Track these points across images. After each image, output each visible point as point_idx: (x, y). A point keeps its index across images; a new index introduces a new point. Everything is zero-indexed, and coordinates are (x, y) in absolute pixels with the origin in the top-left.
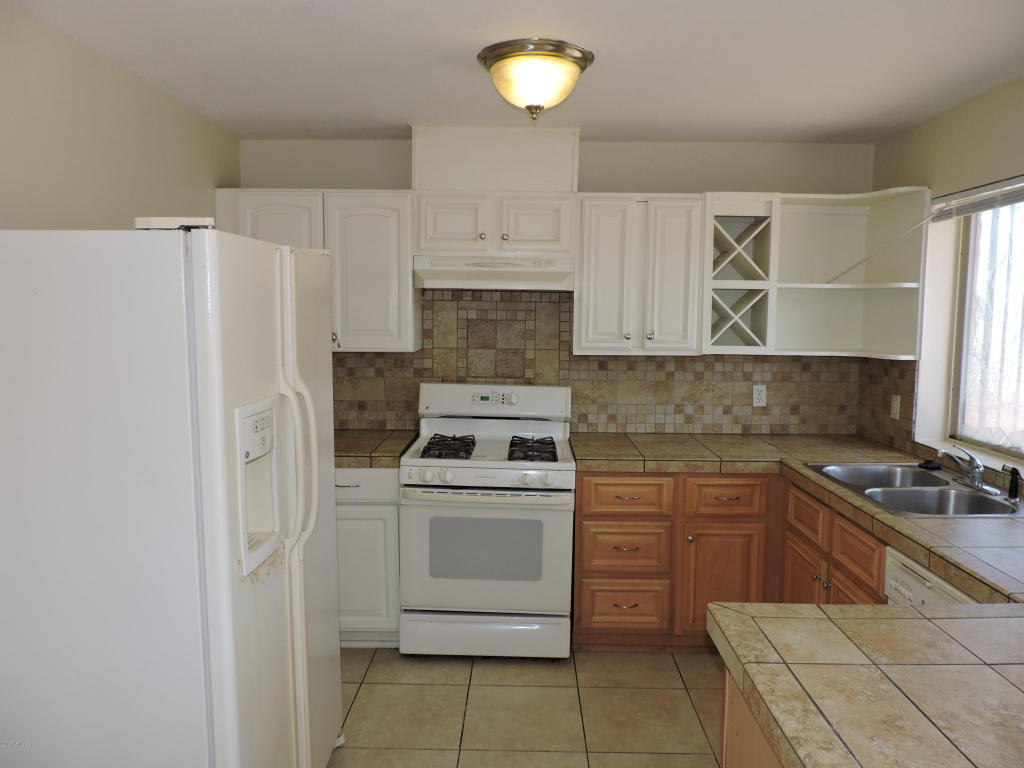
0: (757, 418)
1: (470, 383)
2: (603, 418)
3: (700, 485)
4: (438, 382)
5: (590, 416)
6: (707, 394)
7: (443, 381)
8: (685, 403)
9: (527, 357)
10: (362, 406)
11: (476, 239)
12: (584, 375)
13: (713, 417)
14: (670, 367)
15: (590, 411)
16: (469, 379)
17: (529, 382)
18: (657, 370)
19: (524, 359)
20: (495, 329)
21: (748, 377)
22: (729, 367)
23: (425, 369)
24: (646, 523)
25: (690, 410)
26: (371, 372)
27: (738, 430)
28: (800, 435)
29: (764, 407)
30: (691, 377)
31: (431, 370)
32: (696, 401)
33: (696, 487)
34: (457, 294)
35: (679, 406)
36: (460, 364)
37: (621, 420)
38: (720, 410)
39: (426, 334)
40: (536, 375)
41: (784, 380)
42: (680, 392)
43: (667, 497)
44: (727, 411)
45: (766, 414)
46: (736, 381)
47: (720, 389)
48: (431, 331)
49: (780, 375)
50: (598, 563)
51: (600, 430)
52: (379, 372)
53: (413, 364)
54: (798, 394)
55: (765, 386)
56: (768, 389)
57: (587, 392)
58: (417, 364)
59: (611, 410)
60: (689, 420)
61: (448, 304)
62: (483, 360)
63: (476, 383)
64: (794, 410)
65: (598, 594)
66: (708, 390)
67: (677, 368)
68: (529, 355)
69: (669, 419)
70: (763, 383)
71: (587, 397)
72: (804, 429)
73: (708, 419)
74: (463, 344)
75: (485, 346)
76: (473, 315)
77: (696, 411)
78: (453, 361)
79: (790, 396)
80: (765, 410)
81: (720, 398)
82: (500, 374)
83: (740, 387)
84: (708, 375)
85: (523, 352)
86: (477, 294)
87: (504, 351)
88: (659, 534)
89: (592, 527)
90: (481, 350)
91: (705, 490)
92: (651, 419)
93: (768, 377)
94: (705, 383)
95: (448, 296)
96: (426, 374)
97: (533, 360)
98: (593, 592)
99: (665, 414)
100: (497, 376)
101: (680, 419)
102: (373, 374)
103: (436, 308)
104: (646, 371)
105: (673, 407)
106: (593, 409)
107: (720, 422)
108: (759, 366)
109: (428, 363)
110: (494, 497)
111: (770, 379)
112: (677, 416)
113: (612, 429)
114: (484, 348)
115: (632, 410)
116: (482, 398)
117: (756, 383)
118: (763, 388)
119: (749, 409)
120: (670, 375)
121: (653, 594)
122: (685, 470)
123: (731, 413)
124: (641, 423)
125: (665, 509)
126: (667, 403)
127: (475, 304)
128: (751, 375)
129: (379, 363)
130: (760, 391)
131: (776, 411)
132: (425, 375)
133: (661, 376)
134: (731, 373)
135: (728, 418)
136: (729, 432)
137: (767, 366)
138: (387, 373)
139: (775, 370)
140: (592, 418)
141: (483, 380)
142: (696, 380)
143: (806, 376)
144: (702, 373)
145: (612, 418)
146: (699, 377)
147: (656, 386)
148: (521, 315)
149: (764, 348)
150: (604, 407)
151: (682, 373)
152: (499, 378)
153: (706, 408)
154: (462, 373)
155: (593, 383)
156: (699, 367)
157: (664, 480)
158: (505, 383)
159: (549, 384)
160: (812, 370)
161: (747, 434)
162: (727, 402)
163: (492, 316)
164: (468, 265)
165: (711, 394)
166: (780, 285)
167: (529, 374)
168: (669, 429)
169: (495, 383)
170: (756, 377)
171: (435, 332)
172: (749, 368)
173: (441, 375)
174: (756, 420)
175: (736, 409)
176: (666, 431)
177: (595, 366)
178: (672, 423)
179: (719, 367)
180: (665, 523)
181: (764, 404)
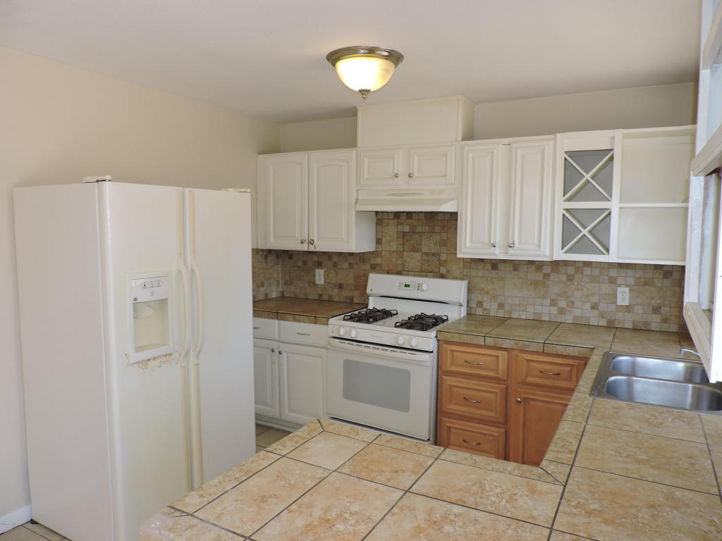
0: (620, 314)
1: (405, 275)
2: (495, 305)
3: (528, 360)
4: (385, 274)
5: (484, 303)
6: (576, 292)
7: (388, 272)
8: (559, 298)
9: (441, 259)
10: (341, 287)
11: (393, 178)
12: (481, 273)
13: (582, 311)
14: (547, 270)
15: (485, 299)
16: (404, 272)
17: (443, 277)
18: (536, 271)
19: (439, 260)
20: (421, 239)
21: (613, 281)
22: (596, 272)
23: (377, 265)
24: (487, 384)
25: (562, 304)
26: (346, 265)
27: (603, 323)
28: (661, 332)
29: (627, 306)
30: (564, 278)
31: (380, 265)
32: (568, 297)
33: (525, 362)
34: (397, 215)
35: (553, 300)
36: (399, 262)
37: (507, 307)
38: (588, 306)
39: (379, 241)
40: (448, 271)
41: (646, 284)
42: (554, 290)
43: (502, 365)
44: (594, 307)
45: (629, 312)
46: (603, 283)
47: (588, 289)
48: (381, 239)
49: (642, 280)
50: (453, 408)
51: (492, 314)
52: (351, 265)
53: (370, 260)
54: (660, 298)
55: (628, 289)
56: (630, 291)
57: (482, 286)
58: (372, 261)
59: (500, 300)
60: (562, 311)
61: (391, 222)
62: (413, 259)
63: (408, 275)
64: (656, 310)
65: (453, 430)
66: (578, 290)
67: (552, 271)
68: (443, 257)
69: (545, 310)
70: (627, 286)
71: (482, 289)
72: (665, 327)
73: (577, 312)
74: (400, 249)
75: (414, 250)
76: (407, 229)
77: (567, 305)
78: (394, 260)
79: (652, 298)
80: (628, 308)
81: (588, 296)
82: (423, 269)
83: (606, 288)
84: (578, 277)
85: (439, 255)
86: (409, 215)
87: (427, 254)
88: (496, 393)
89: (448, 381)
90: (412, 253)
91: (533, 364)
92: (531, 309)
93: (631, 281)
94: (575, 284)
95: (392, 216)
96: (378, 268)
97: (446, 261)
98: (449, 428)
99: (542, 305)
100: (422, 272)
101: (554, 310)
102: (347, 267)
103: (384, 224)
104: (527, 272)
105: (549, 300)
106: (486, 298)
107: (588, 315)
108: (623, 272)
109: (379, 261)
110: (380, 351)
111: (633, 283)
112: (552, 308)
113: (501, 314)
114: (413, 251)
115: (517, 301)
116: (406, 286)
117: (620, 286)
118: (627, 290)
119: (614, 307)
120: (547, 276)
121: (491, 438)
122: (515, 347)
123: (598, 309)
124: (523, 311)
125: (500, 376)
126: (544, 298)
127: (409, 221)
128: (616, 279)
129: (351, 260)
130: (623, 293)
131: (639, 310)
132: (376, 268)
133: (539, 276)
134: (598, 276)
135: (594, 313)
136: (596, 324)
137: (630, 272)
138: (355, 266)
139: (638, 276)
140: (485, 305)
141: (413, 273)
142: (568, 280)
143: (667, 282)
144: (573, 276)
145: (501, 306)
146: (570, 278)
147: (536, 284)
148: (437, 229)
149: (607, 256)
150: (494, 297)
151: (556, 274)
152: (424, 272)
153: (576, 303)
154: (400, 269)
155: (487, 279)
156: (571, 270)
157: (500, 353)
158: (426, 276)
159: (456, 278)
160: (674, 277)
161: (611, 327)
162: (595, 300)
163: (419, 229)
164: (389, 195)
165: (580, 293)
166: (622, 205)
167: (443, 270)
168: (546, 318)
169: (420, 276)
170: (620, 281)
171: (384, 239)
172: (613, 273)
173: (387, 269)
174: (620, 316)
175: (602, 306)
176: (543, 319)
177: (489, 267)
178: (548, 312)
179: (587, 271)
180: (501, 386)
181: (627, 303)
